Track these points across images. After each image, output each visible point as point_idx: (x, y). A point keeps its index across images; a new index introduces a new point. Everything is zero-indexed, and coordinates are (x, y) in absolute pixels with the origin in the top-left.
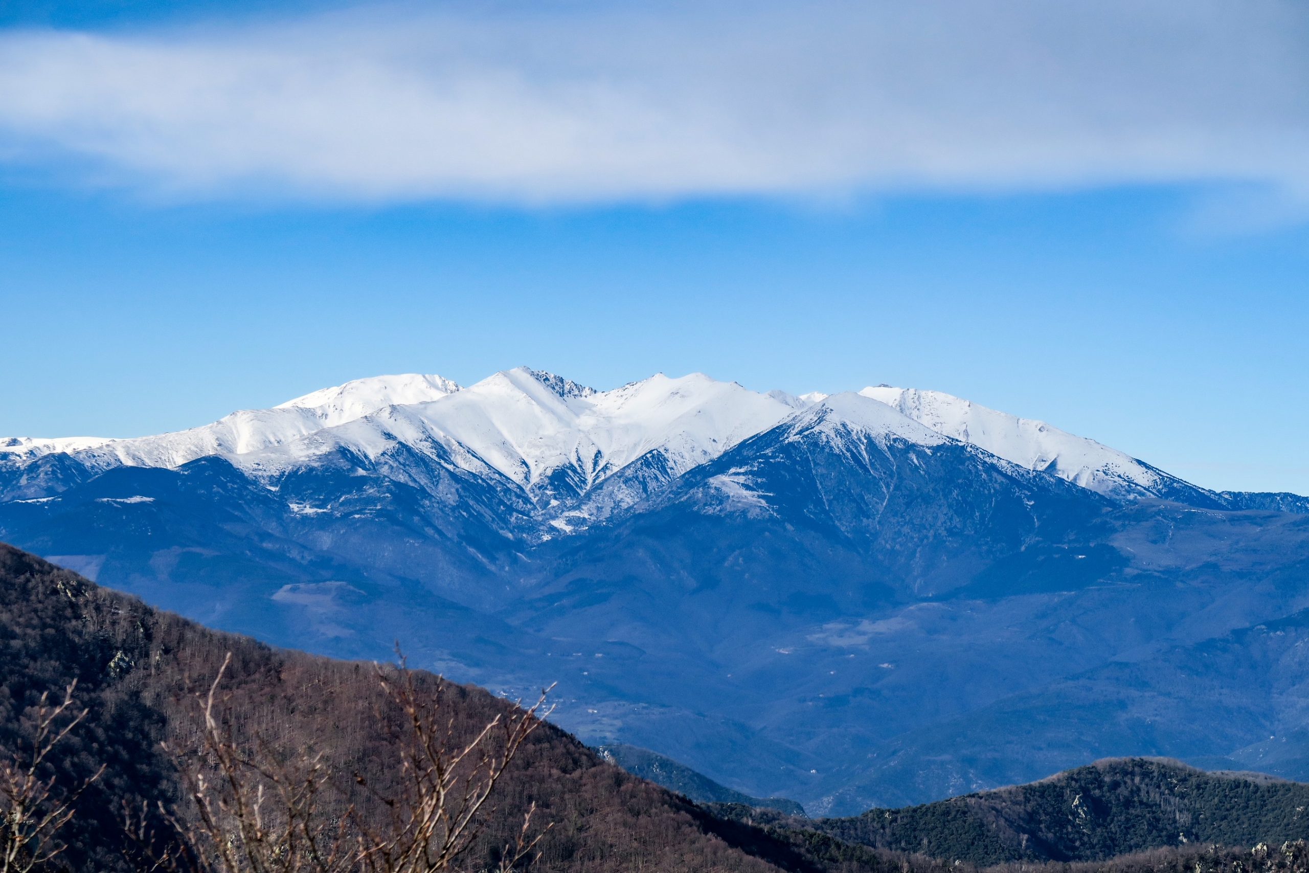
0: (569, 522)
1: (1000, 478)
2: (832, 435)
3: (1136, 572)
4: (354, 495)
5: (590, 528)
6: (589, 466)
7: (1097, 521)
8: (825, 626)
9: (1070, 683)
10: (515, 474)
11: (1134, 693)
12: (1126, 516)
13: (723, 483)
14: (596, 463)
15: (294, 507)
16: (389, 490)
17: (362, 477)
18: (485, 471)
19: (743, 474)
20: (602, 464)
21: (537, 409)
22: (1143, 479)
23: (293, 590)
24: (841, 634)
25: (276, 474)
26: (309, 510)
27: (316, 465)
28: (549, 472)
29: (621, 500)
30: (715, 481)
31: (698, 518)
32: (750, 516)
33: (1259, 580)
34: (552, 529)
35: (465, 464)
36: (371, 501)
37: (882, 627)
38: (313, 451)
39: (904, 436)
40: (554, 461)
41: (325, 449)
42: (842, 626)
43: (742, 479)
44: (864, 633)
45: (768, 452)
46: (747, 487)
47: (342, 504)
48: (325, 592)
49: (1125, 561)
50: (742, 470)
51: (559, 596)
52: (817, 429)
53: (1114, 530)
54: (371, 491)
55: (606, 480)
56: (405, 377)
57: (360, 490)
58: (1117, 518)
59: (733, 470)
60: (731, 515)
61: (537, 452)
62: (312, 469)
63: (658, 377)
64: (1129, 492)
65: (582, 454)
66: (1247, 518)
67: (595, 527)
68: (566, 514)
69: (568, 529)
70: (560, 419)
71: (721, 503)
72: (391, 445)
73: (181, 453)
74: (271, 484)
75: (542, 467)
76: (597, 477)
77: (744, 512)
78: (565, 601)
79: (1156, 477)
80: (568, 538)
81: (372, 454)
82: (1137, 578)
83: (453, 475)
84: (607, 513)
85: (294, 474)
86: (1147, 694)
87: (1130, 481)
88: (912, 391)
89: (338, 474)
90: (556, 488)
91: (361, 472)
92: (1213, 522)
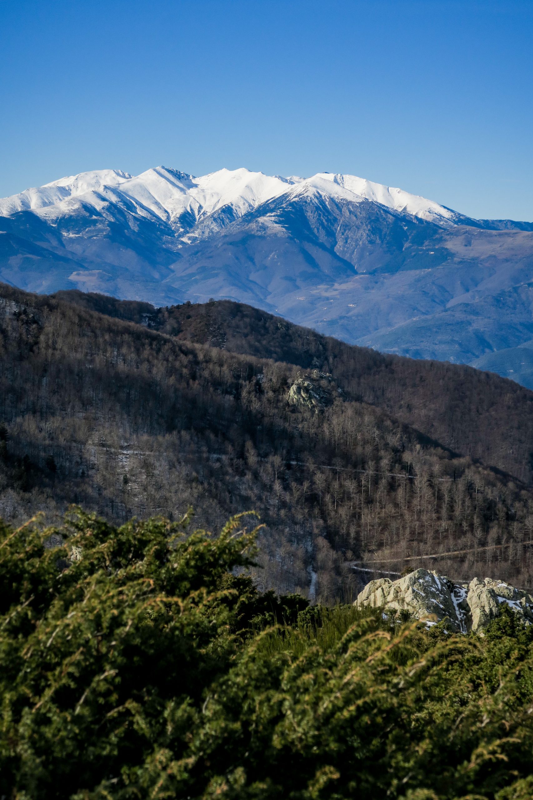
0: (189, 238)
1: (391, 217)
2: (313, 197)
3: (460, 260)
4: (92, 228)
5: (201, 242)
6: (196, 212)
7: (437, 236)
8: (319, 287)
9: (444, 313)
10: (163, 217)
11: (475, 318)
12: (451, 234)
13: (265, 221)
14: (199, 211)
15: (65, 234)
16: (108, 225)
17: (95, 220)
18: (149, 216)
19: (274, 216)
20: (202, 211)
21: (170, 186)
22: (446, 214)
23: (78, 274)
24: (326, 290)
25: (55, 218)
26: (72, 235)
27: (73, 214)
28: (178, 216)
29: (213, 228)
30: (261, 219)
31: (253, 237)
32: (279, 235)
33: (517, 263)
34: (182, 243)
35: (141, 213)
36: (101, 231)
37: (344, 286)
38: (70, 208)
39: (345, 197)
40: (180, 211)
41: (76, 206)
42: (326, 287)
43: (273, 219)
44: (336, 290)
45: (284, 205)
46: (276, 223)
47: (87, 232)
48: (93, 275)
49: (453, 255)
50: (273, 214)
51: (193, 275)
52: (305, 195)
53: (446, 240)
54: (99, 226)
55: (205, 219)
56: (105, 171)
57: (95, 225)
58: (448, 234)
59: (268, 214)
60: (269, 236)
61: (172, 207)
62: (71, 216)
63: (224, 170)
64: (440, 221)
65: (193, 206)
66: (506, 234)
67: (202, 241)
68: (188, 235)
69: (189, 242)
70: (182, 190)
71: (265, 230)
72: (106, 204)
73: (5, 208)
74: (53, 223)
75: (175, 213)
76: (200, 218)
77: (275, 235)
78: (197, 277)
79: (452, 214)
80: (190, 247)
81: (98, 208)
82: (460, 263)
83: (135, 218)
84: (206, 234)
85: (63, 218)
86: (480, 318)
87: (440, 215)
88: (339, 175)
89: (84, 218)
90: (182, 223)
91: (94, 217)
92: (491, 236)
